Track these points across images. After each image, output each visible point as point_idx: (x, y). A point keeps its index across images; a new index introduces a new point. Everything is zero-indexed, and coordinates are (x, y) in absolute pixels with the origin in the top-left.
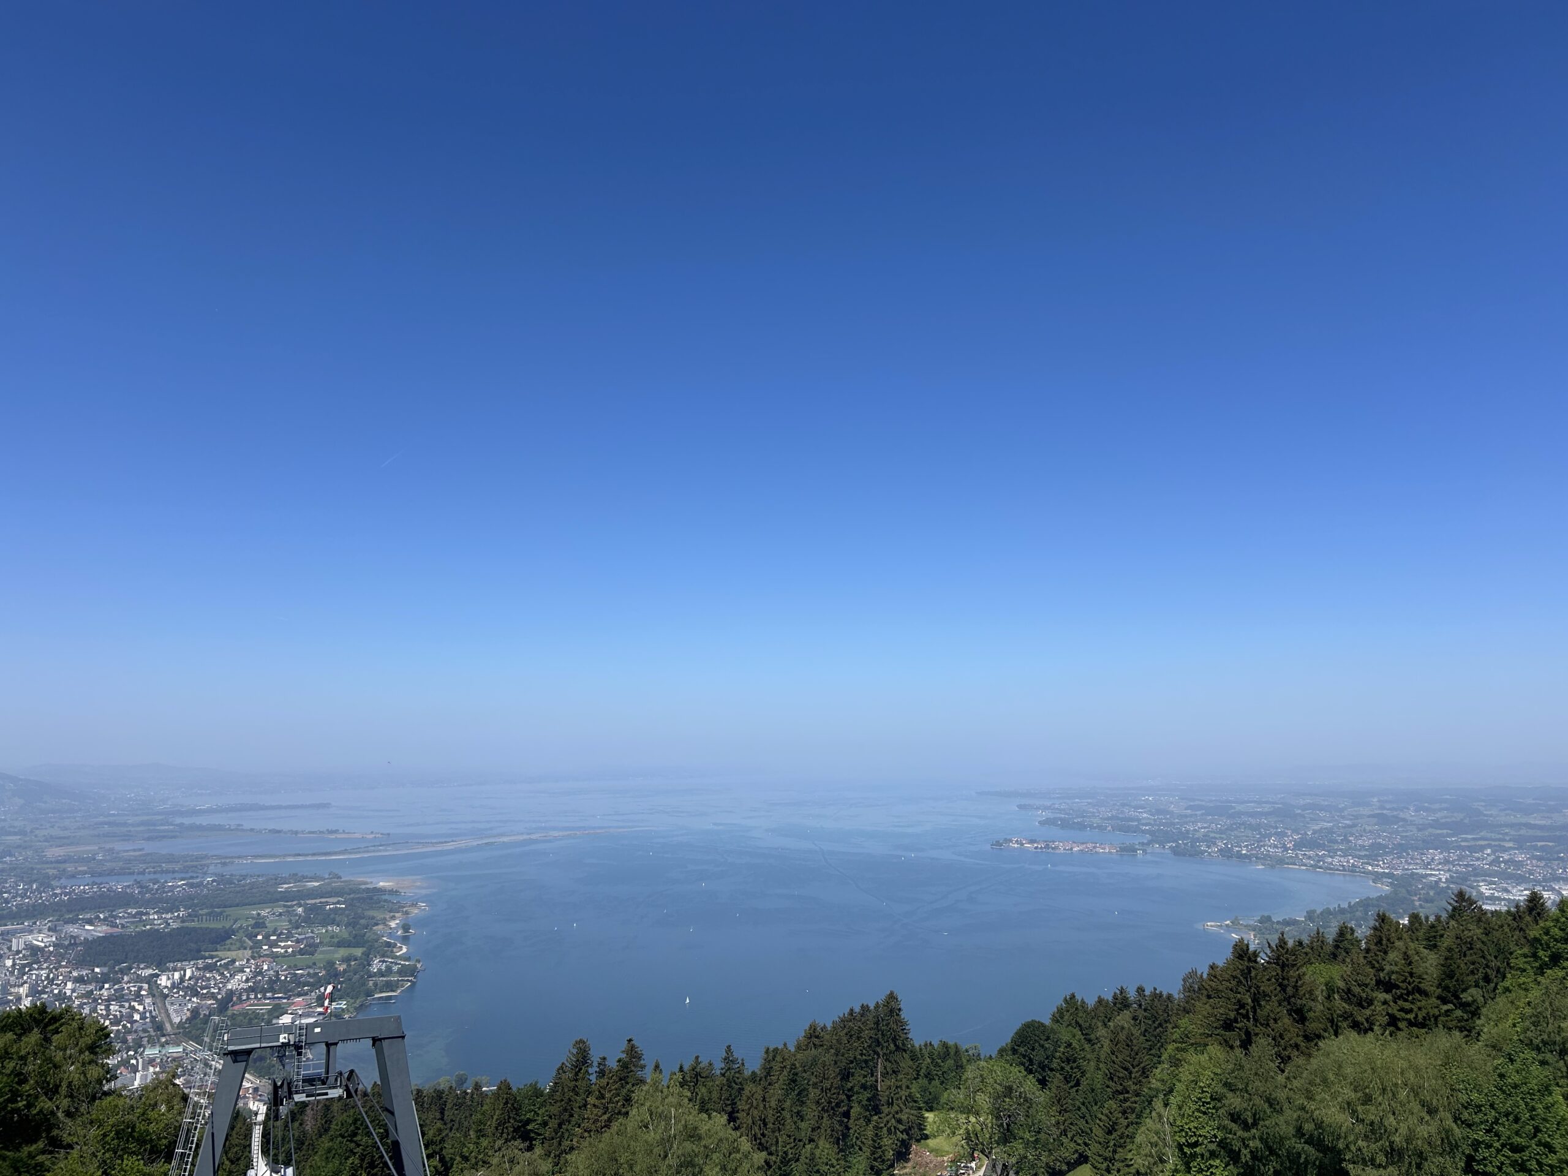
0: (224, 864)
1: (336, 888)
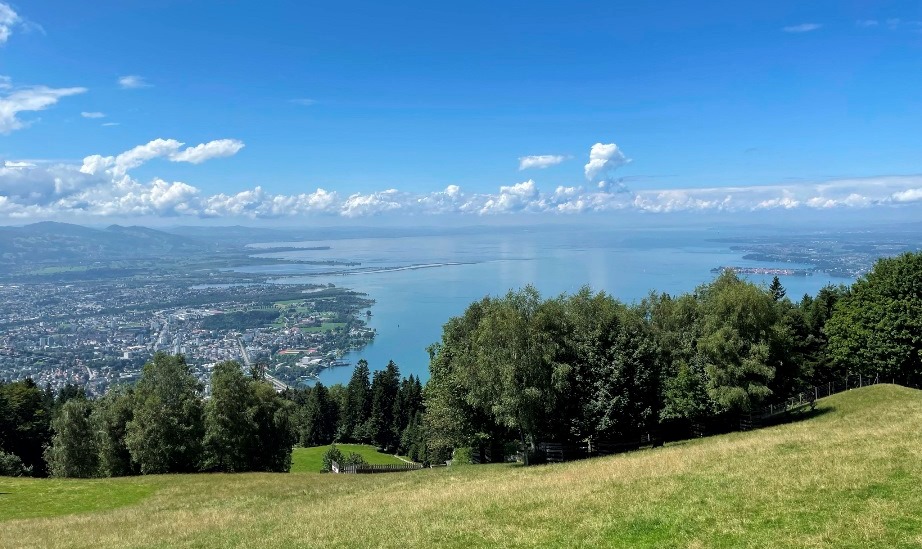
1: (332, 292)
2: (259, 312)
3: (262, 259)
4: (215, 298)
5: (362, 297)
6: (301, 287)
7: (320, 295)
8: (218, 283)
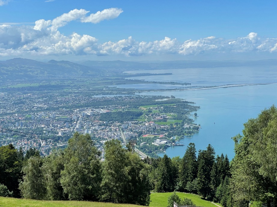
0: (139, 92)
1: (173, 101)
2: (130, 112)
3: (132, 80)
4: (106, 103)
5: (192, 105)
6: (155, 98)
7: (166, 102)
8: (108, 94)
